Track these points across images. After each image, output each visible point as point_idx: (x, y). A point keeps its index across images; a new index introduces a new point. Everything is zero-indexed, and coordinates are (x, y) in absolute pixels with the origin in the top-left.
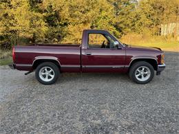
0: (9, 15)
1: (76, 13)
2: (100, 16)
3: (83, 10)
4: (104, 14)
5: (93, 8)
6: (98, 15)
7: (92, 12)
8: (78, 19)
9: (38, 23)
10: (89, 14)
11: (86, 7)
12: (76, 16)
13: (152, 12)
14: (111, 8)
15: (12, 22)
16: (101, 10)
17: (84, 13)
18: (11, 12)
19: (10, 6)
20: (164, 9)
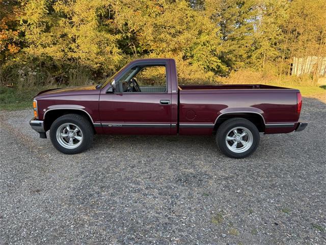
0: (70, 36)
1: (162, 36)
2: (198, 41)
3: (173, 31)
4: (204, 38)
5: (188, 28)
6: (195, 40)
7: (187, 35)
8: (164, 45)
9: (108, 49)
10: (181, 38)
11: (178, 28)
12: (162, 40)
13: (280, 38)
14: (216, 30)
15: (73, 46)
16: (200, 33)
17: (174, 36)
18: (72, 32)
19: (71, 23)
20: (299, 33)
